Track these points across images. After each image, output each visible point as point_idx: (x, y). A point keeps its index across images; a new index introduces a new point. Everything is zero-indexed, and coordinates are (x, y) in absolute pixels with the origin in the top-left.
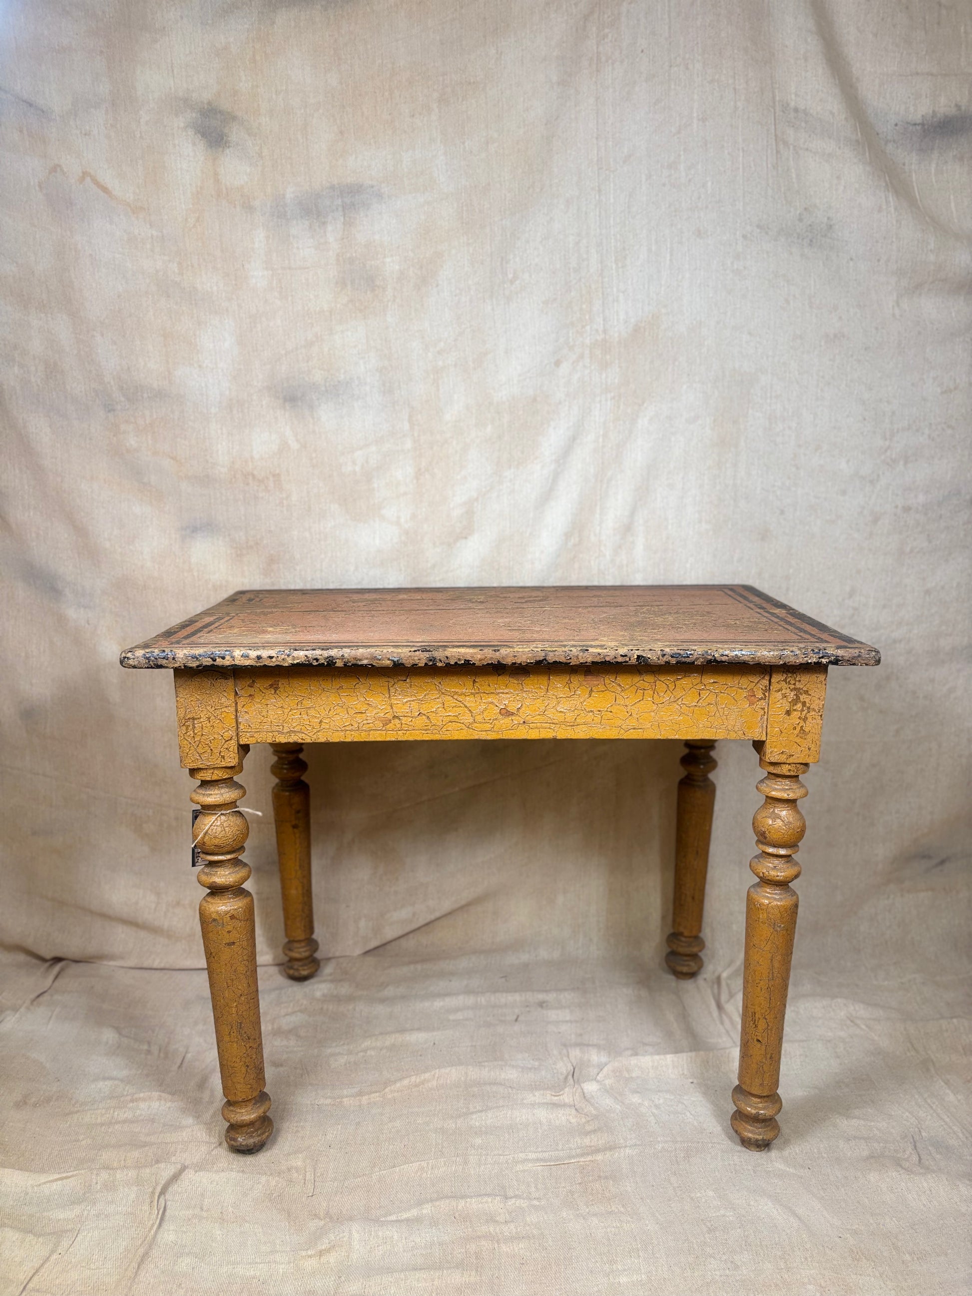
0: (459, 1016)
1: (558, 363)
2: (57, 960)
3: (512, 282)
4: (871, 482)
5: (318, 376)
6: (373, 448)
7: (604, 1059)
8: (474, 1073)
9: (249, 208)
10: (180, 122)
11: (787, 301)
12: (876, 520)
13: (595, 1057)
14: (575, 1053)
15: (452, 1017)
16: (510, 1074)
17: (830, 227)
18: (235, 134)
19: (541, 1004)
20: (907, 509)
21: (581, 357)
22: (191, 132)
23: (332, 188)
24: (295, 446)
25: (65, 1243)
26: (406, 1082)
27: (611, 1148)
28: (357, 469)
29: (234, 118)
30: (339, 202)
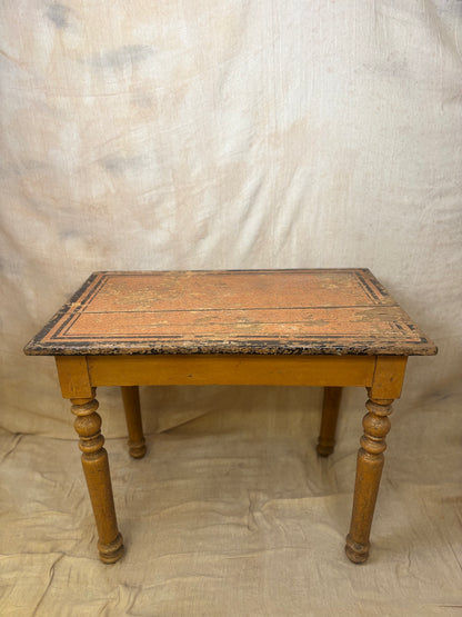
0: (201, 471)
1: (251, 146)
2: (18, 434)
3: (226, 100)
4: (421, 208)
5: (123, 154)
6: (154, 192)
7: (266, 498)
8: (203, 505)
9: (81, 61)
10: (40, 13)
11: (379, 109)
12: (422, 228)
13: (262, 497)
14: (253, 494)
15: (197, 471)
16: (221, 506)
17: (405, 64)
18: (71, 19)
19: (241, 465)
20: (439, 222)
21: (264, 141)
22: (47, 19)
23: (125, 48)
24: (113, 191)
25: (7, 592)
26: (171, 509)
27: (262, 550)
28: (146, 202)
29: (69, 10)
30: (129, 56)
